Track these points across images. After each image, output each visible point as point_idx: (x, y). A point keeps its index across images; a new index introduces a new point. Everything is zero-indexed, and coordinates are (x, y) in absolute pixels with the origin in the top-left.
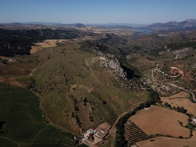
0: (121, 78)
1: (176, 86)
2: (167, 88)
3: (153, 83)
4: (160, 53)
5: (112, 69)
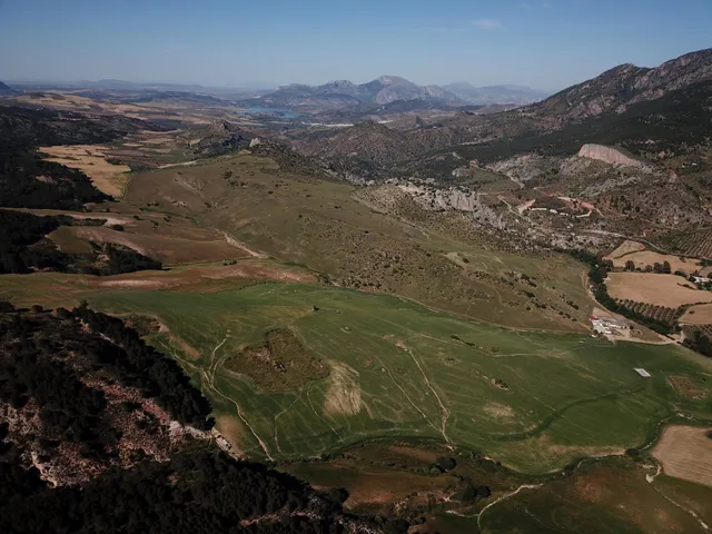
0: (498, 229)
1: (605, 233)
2: (596, 241)
3: (549, 236)
4: (454, 173)
5: (464, 212)
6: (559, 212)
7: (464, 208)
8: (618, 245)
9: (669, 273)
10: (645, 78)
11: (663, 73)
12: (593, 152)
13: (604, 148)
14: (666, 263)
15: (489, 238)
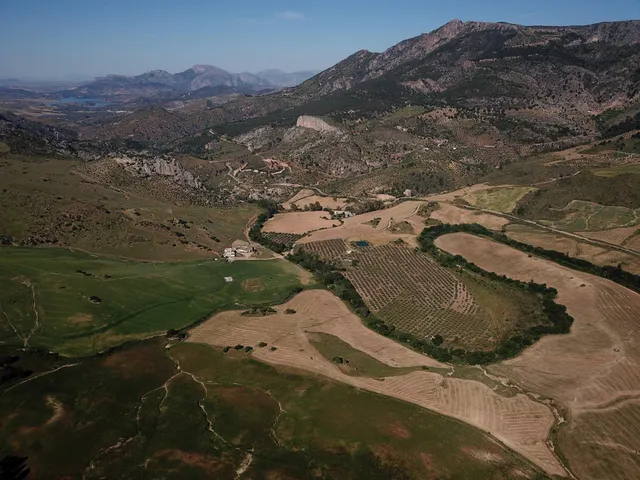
0: (195, 188)
1: (289, 185)
2: (279, 191)
3: (248, 191)
4: (206, 147)
5: (167, 177)
6: (260, 171)
7: (167, 173)
8: (296, 193)
9: (321, 209)
10: (375, 62)
11: (387, 57)
12: (306, 122)
13: (313, 118)
14: (317, 203)
15: (184, 196)
